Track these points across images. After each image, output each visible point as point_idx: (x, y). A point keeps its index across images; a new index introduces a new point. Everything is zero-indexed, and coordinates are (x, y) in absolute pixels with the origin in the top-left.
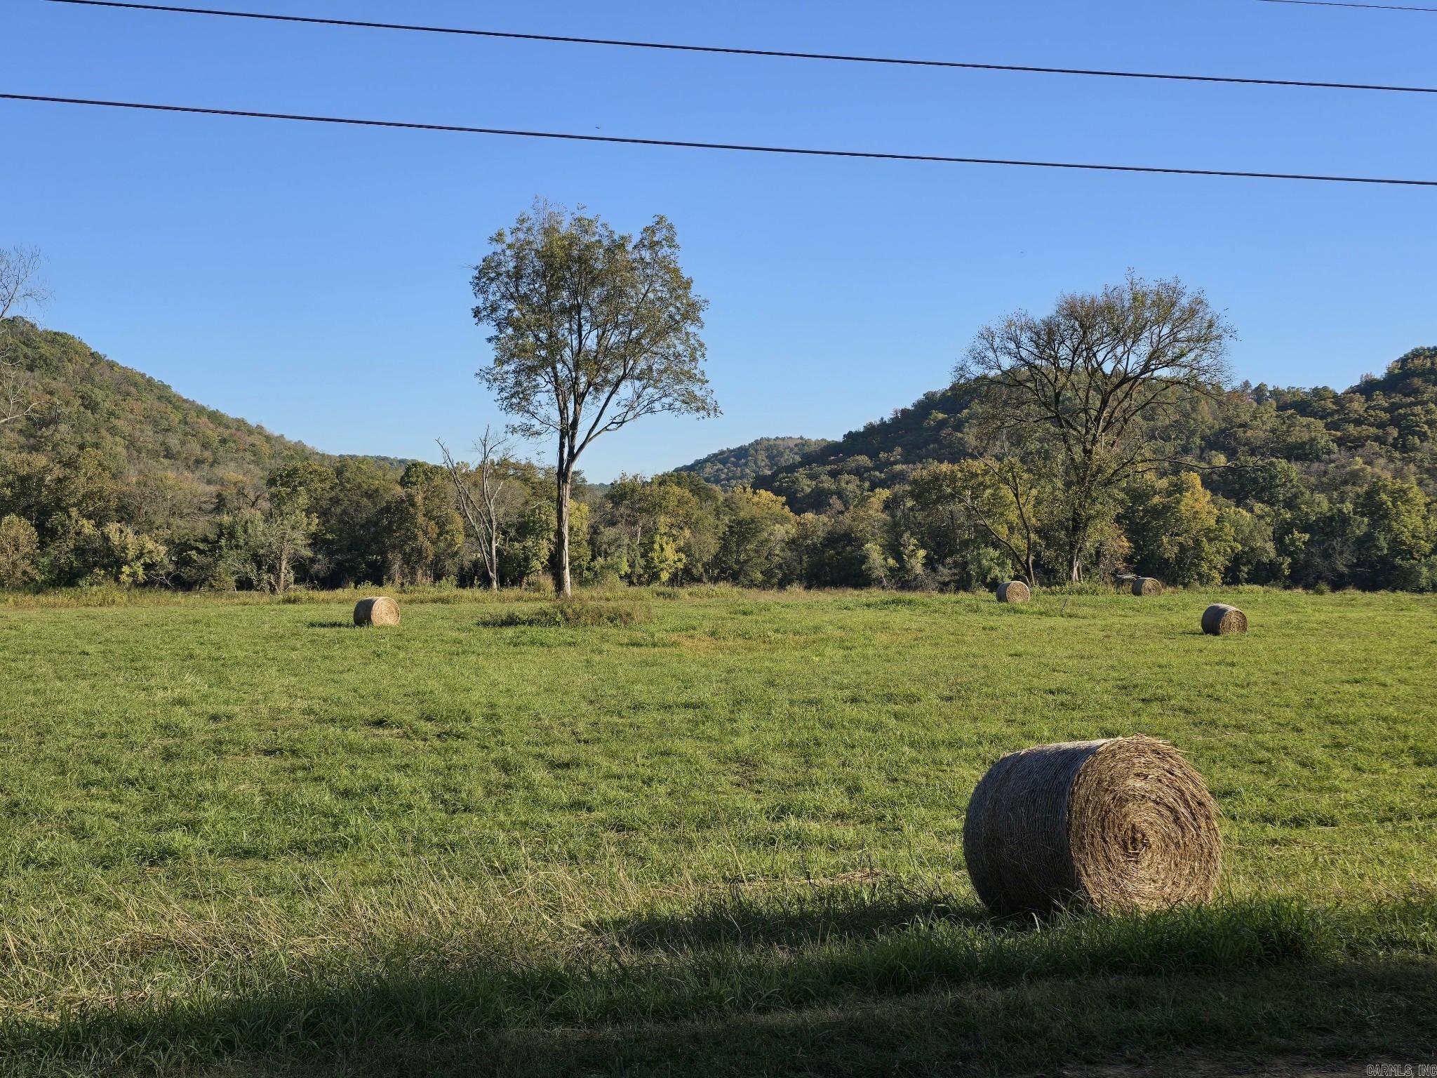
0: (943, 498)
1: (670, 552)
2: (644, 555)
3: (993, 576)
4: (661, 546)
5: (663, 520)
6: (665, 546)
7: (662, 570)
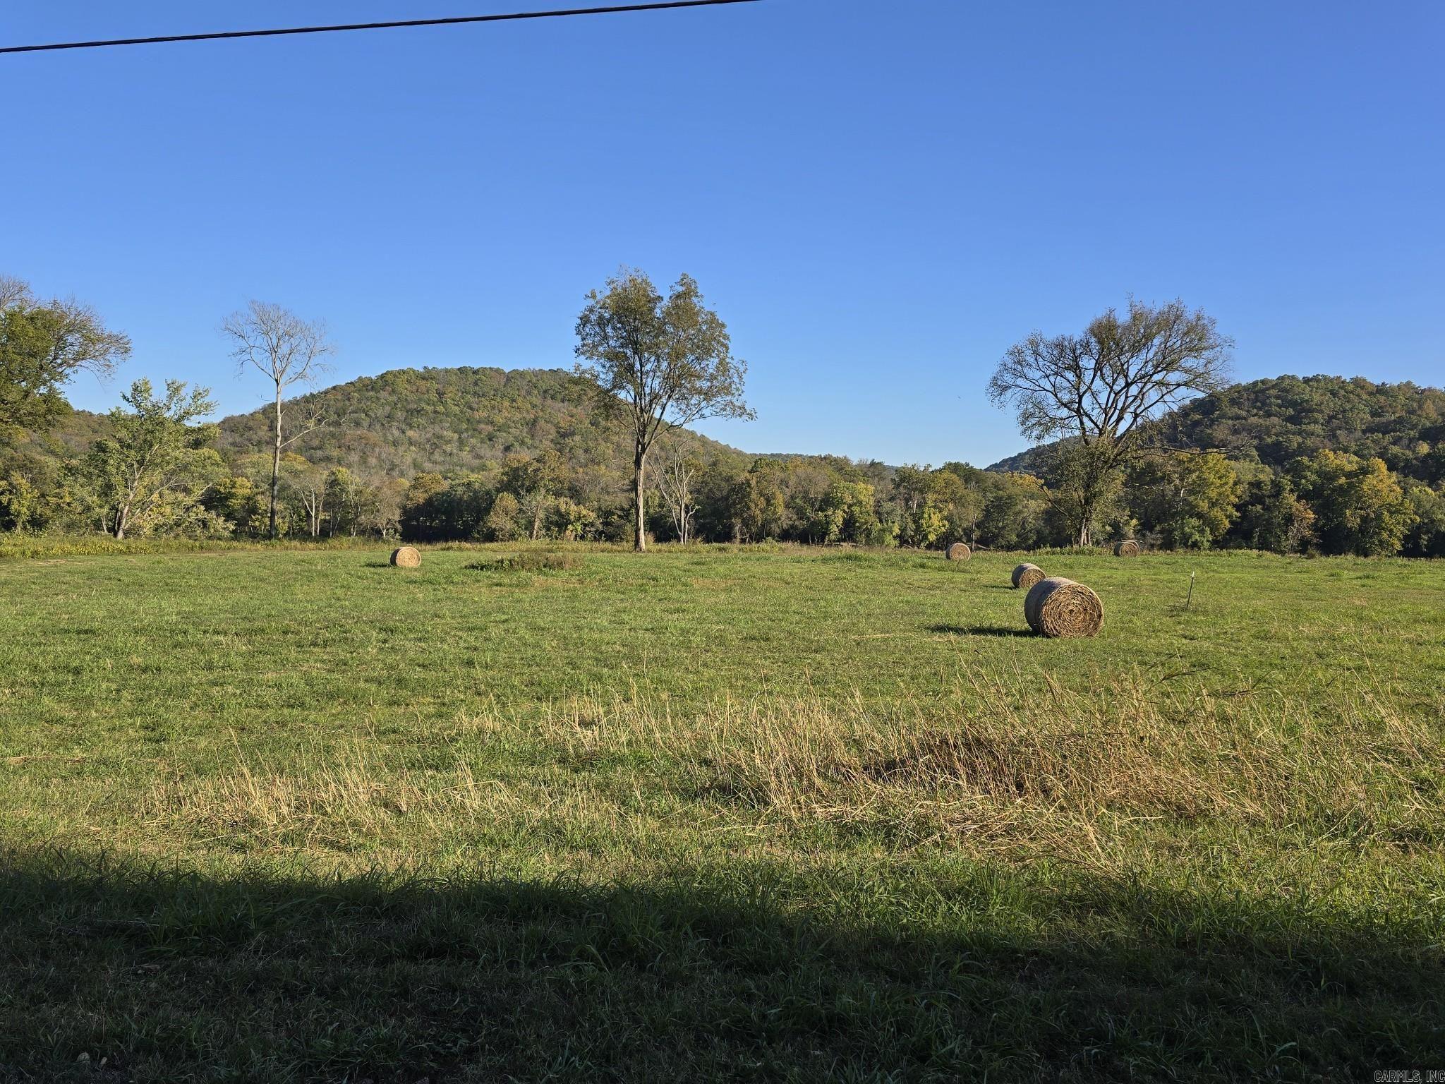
0: (1154, 481)
1: (936, 520)
2: (915, 522)
3: (1193, 540)
4: (929, 515)
5: (930, 498)
6: (932, 515)
7: (930, 532)
